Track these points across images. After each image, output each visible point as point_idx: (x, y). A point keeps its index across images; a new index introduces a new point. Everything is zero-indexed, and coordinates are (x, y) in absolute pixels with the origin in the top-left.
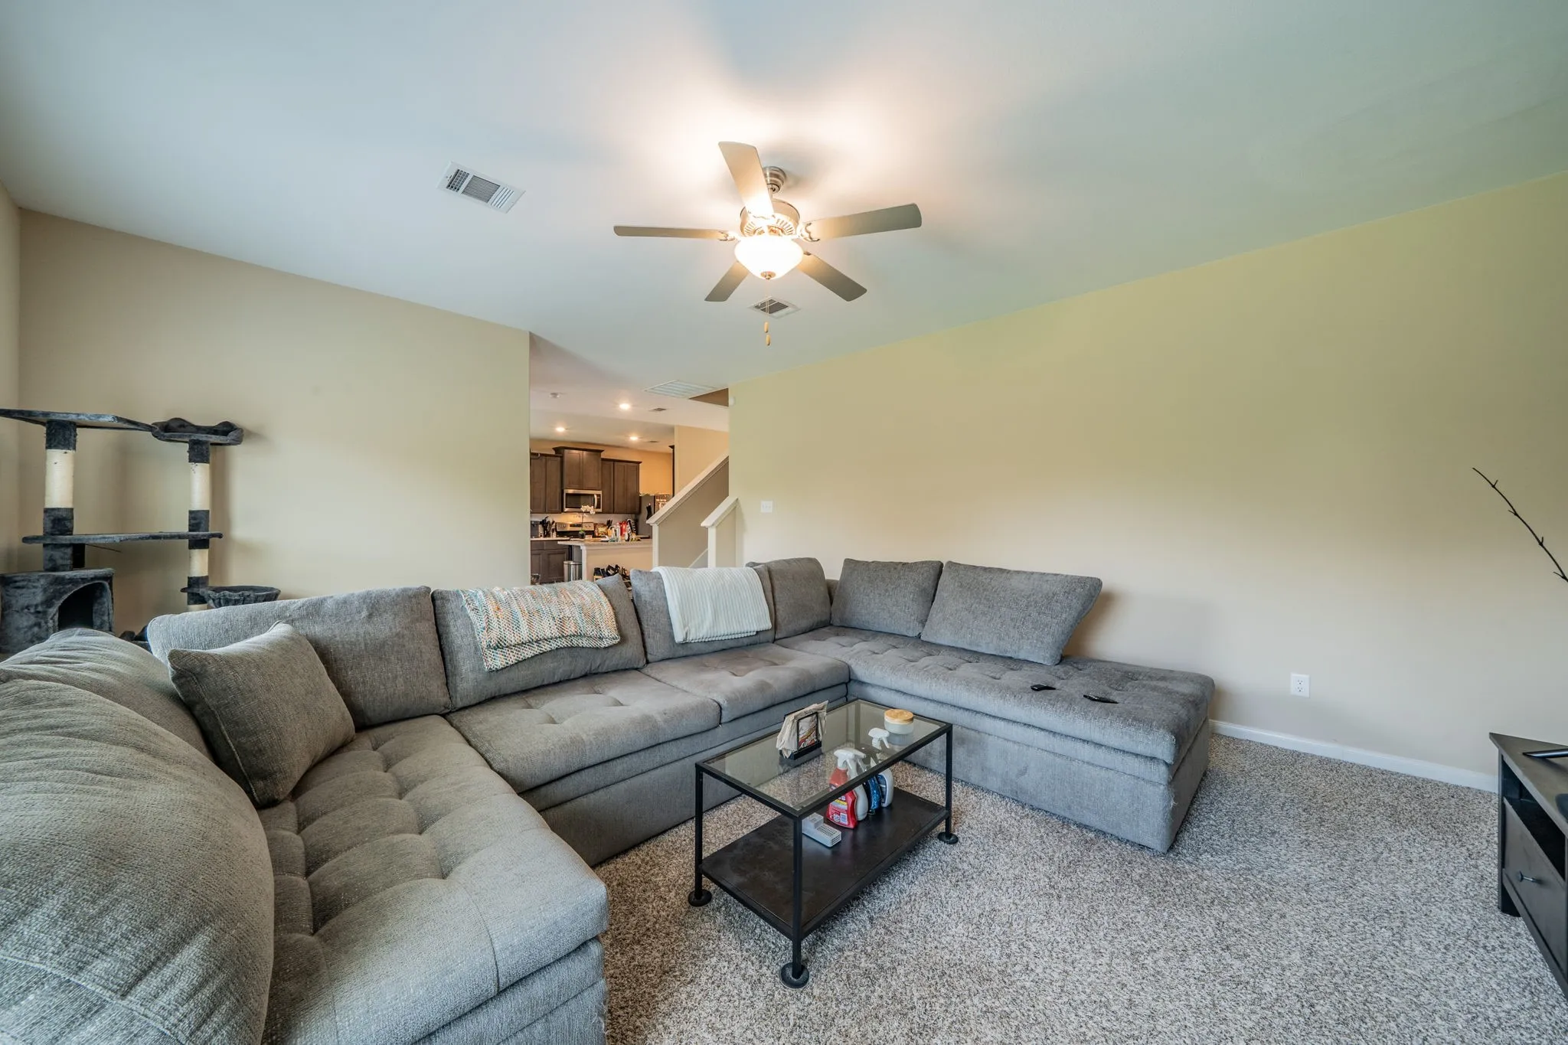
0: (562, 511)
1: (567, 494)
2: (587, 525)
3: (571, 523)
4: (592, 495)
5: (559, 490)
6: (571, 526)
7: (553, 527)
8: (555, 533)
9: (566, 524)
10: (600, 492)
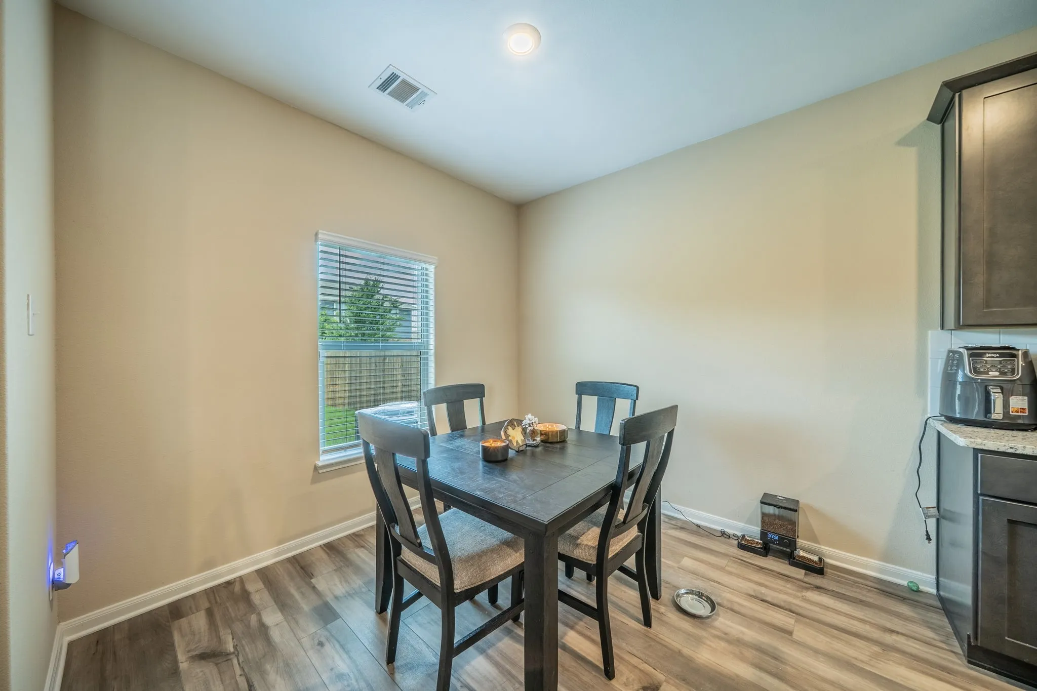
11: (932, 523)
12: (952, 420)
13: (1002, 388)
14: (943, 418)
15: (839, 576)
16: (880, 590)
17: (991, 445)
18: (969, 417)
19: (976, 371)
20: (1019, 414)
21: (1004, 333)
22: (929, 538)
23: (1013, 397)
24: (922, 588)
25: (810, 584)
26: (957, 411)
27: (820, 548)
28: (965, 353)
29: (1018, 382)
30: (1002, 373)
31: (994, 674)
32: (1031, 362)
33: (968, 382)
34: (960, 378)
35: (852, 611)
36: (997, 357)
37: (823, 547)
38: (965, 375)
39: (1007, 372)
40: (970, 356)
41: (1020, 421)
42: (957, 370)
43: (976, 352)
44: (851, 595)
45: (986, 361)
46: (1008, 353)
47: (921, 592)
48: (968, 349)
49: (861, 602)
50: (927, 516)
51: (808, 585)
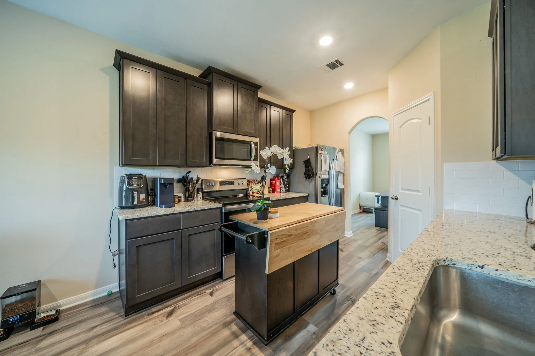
0: (211, 163)
1: (217, 139)
2: (240, 181)
3: (220, 180)
4: (248, 143)
5: (206, 134)
6: (222, 183)
7: (198, 186)
8: (200, 195)
9: (215, 182)
10: (257, 140)
11: (117, 258)
12: (122, 208)
13: (137, 191)
14: (119, 208)
15: (68, 314)
16: (93, 306)
17: (131, 217)
18: (128, 205)
19: (129, 185)
20: (143, 201)
21: (141, 168)
22: (115, 266)
23: (141, 194)
24: (113, 291)
25: (45, 334)
26: (124, 203)
27: (58, 303)
28: (126, 176)
29: (143, 188)
30: (138, 185)
31: (134, 314)
32: (146, 180)
33: (127, 190)
34: (124, 189)
35: (73, 332)
36: (136, 178)
37: (59, 301)
38: (126, 187)
39: (139, 185)
40: (128, 178)
41: (143, 204)
42: (123, 185)
43: (130, 176)
44: (75, 322)
45: (133, 180)
46: (139, 176)
47: (113, 293)
48: (127, 175)
49: (80, 322)
50: (114, 256)
51: (43, 337)
